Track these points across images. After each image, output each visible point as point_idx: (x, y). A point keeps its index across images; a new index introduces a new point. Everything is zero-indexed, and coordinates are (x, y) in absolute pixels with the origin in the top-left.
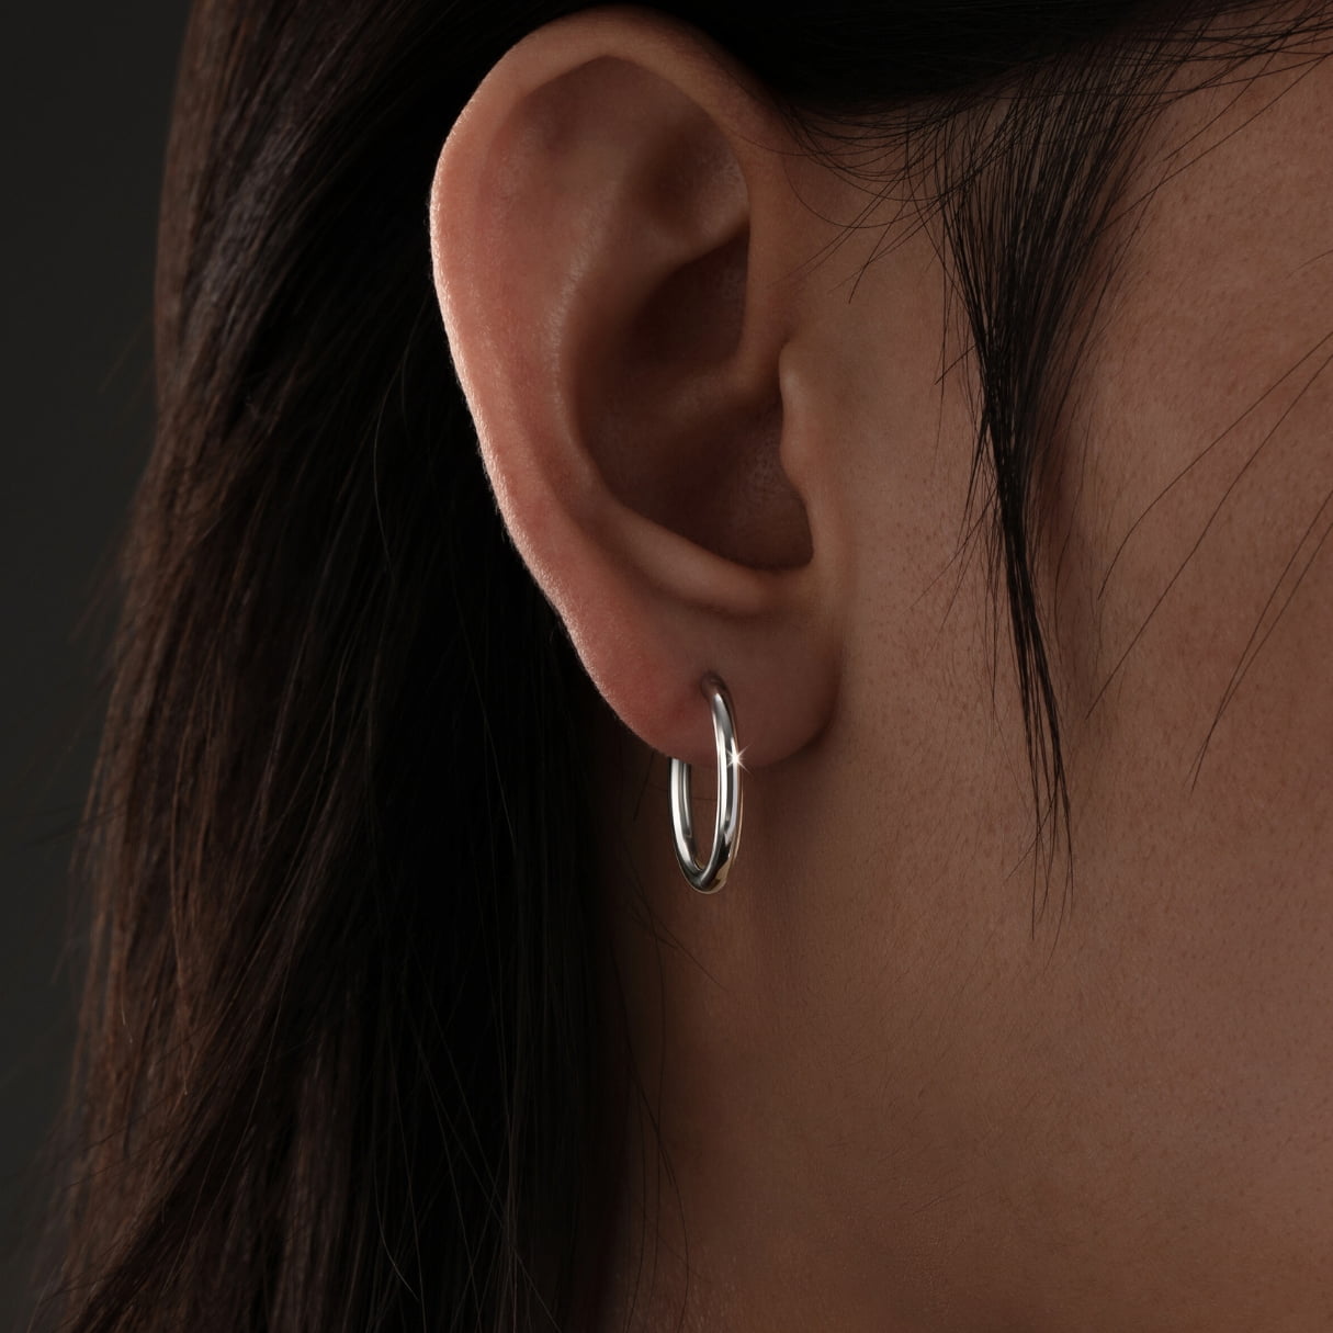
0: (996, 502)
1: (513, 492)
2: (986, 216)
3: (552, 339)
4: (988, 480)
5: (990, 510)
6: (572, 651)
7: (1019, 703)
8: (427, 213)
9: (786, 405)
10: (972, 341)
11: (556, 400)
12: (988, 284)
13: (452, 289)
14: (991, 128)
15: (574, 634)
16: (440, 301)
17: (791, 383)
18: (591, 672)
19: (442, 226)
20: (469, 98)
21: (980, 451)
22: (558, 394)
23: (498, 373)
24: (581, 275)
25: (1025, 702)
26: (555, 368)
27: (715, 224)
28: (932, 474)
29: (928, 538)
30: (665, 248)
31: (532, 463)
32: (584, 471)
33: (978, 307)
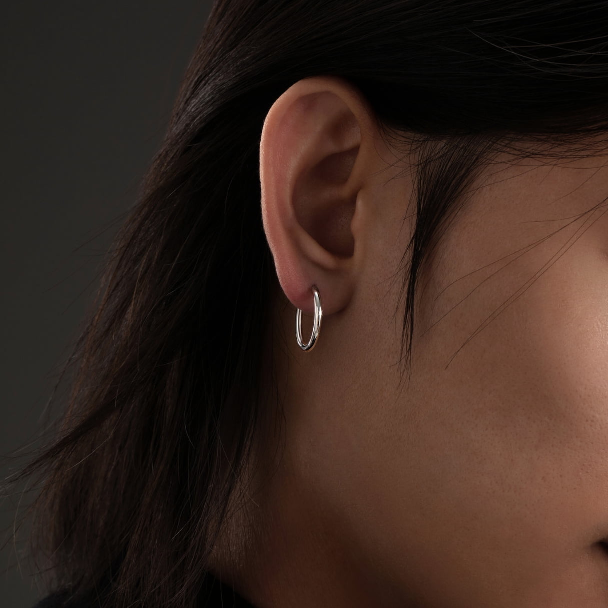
0: (410, 263)
1: (268, 216)
2: (430, 174)
4: (410, 255)
5: (408, 265)
6: (274, 269)
7: (402, 324)
8: (263, 124)
10: (416, 212)
12: (426, 194)
13: (265, 151)
14: (438, 147)
15: (276, 264)
16: (260, 152)
17: (360, 204)
18: (279, 277)
19: (267, 130)
20: (284, 92)
21: (410, 245)
25: (404, 325)
27: (349, 143)
29: (389, 263)
30: (331, 147)
33: (421, 201)
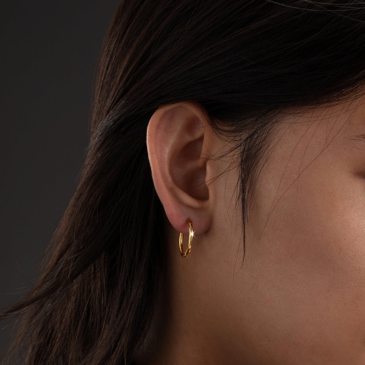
27: (198, 135)
30: (188, 138)
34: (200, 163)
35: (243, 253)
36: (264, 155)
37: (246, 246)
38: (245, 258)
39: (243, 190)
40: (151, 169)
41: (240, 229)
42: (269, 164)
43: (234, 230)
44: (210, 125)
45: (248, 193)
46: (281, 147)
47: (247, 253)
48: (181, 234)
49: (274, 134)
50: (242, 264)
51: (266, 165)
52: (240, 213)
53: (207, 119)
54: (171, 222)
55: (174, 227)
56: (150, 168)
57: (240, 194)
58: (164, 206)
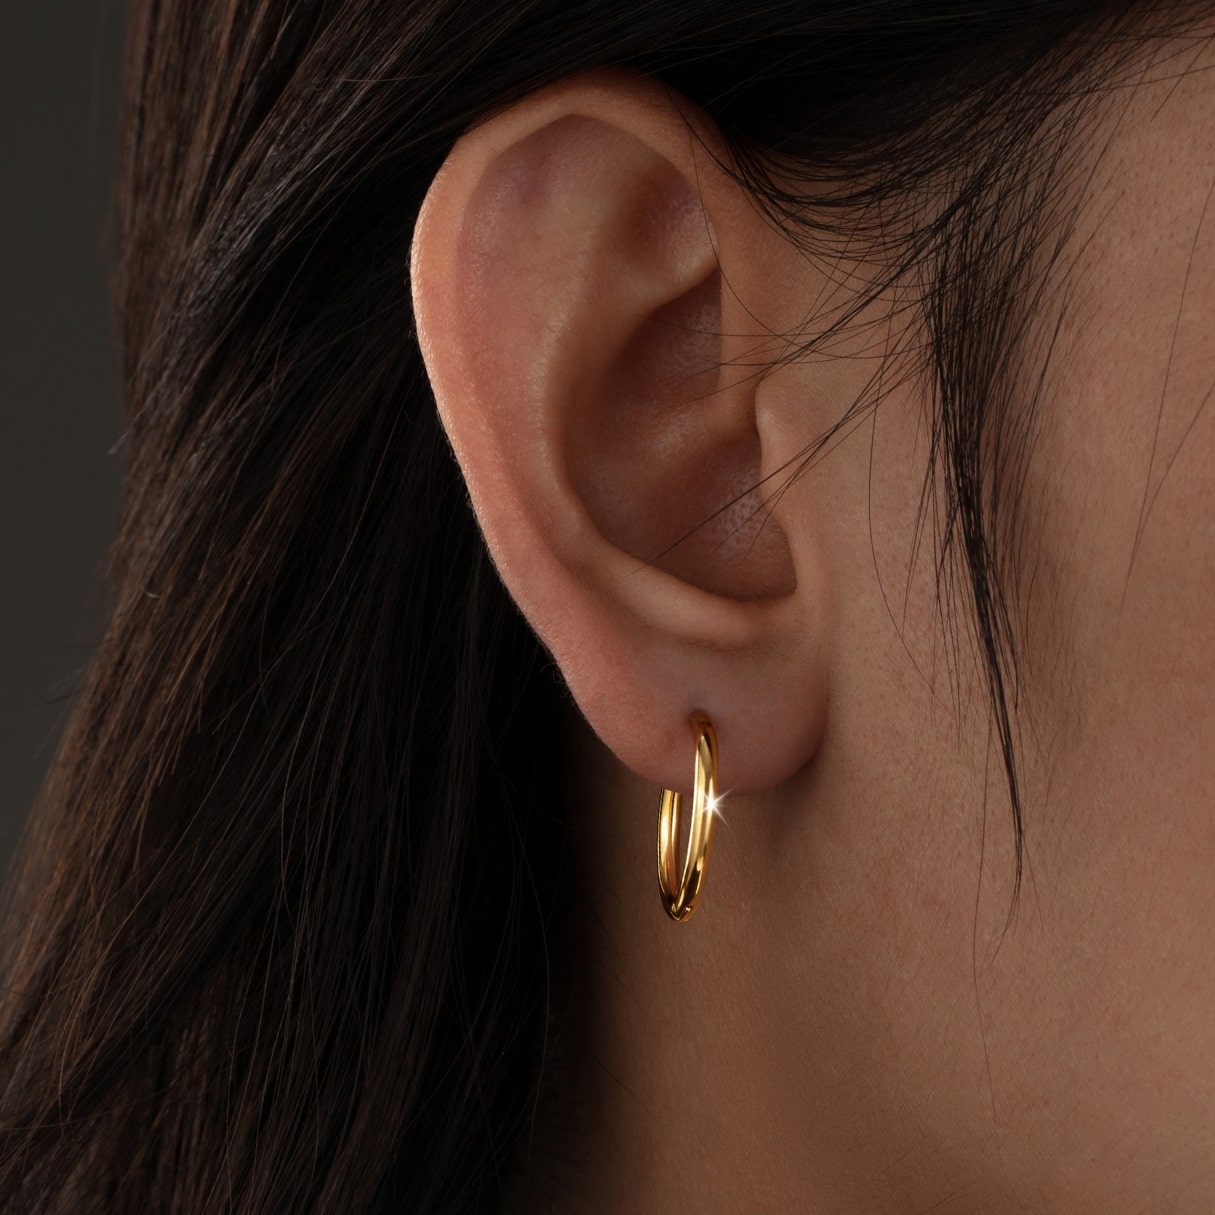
3: (535, 387)
9: (764, 443)
11: (542, 449)
16: (424, 360)
22: (543, 443)
23: (483, 428)
24: (560, 324)
26: (540, 416)
27: (688, 262)
28: (906, 504)
29: (906, 566)
31: (520, 513)
32: (571, 518)
34: (723, 411)
35: (1013, 836)
36: (1049, 290)
37: (1021, 799)
38: (1024, 862)
39: (966, 498)
40: (464, 472)
41: (981, 714)
42: (1079, 334)
43: (951, 726)
44: (741, 184)
45: (994, 508)
46: (1133, 233)
47: (1032, 833)
48: (668, 794)
49: (1086, 169)
50: (1016, 898)
51: (1065, 338)
52: (967, 629)
53: (721, 160)
54: (605, 741)
55: (627, 762)
56: (454, 469)
57: (951, 518)
58: (557, 658)
